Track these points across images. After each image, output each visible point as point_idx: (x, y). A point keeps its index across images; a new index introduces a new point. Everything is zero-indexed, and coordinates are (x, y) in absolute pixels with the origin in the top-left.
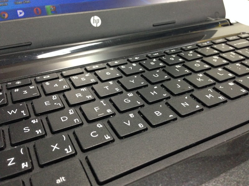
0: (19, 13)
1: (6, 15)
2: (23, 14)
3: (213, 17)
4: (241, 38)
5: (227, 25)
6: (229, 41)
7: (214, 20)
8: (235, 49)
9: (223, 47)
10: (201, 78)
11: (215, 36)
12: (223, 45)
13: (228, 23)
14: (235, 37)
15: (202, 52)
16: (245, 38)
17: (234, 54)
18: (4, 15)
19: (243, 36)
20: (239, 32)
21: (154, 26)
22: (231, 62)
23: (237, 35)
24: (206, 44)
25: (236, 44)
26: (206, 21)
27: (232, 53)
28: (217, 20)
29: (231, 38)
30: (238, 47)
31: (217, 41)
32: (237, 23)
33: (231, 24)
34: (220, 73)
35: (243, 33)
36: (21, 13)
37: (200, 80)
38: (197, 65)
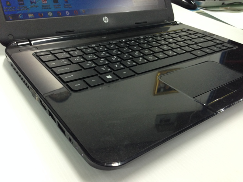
0: (67, 13)
1: (60, 14)
2: (69, 14)
3: (167, 20)
4: (183, 31)
5: (175, 25)
6: (176, 32)
7: (168, 22)
8: (180, 36)
9: (174, 35)
10: (166, 47)
11: (169, 30)
12: (174, 34)
13: (175, 24)
14: (180, 31)
15: (164, 37)
16: (185, 31)
17: (180, 38)
18: (59, 14)
19: (184, 30)
20: (182, 29)
21: (136, 24)
22: (178, 41)
23: (181, 30)
24: (165, 34)
25: (180, 34)
26: (163, 22)
27: (178, 38)
28: (169, 22)
29: (178, 31)
30: (182, 35)
31: (171, 33)
32: (181, 23)
33: (178, 24)
34: (174, 45)
35: (184, 29)
36: (68, 13)
37: (165, 48)
38: (163, 42)
